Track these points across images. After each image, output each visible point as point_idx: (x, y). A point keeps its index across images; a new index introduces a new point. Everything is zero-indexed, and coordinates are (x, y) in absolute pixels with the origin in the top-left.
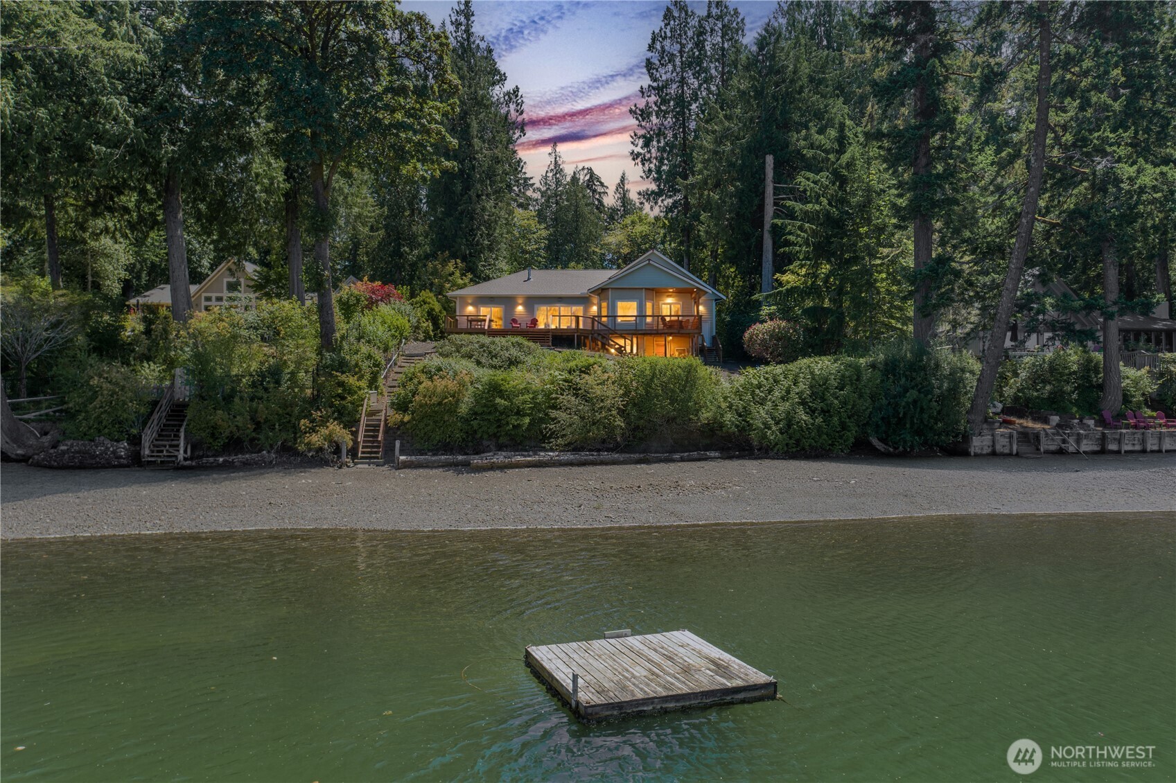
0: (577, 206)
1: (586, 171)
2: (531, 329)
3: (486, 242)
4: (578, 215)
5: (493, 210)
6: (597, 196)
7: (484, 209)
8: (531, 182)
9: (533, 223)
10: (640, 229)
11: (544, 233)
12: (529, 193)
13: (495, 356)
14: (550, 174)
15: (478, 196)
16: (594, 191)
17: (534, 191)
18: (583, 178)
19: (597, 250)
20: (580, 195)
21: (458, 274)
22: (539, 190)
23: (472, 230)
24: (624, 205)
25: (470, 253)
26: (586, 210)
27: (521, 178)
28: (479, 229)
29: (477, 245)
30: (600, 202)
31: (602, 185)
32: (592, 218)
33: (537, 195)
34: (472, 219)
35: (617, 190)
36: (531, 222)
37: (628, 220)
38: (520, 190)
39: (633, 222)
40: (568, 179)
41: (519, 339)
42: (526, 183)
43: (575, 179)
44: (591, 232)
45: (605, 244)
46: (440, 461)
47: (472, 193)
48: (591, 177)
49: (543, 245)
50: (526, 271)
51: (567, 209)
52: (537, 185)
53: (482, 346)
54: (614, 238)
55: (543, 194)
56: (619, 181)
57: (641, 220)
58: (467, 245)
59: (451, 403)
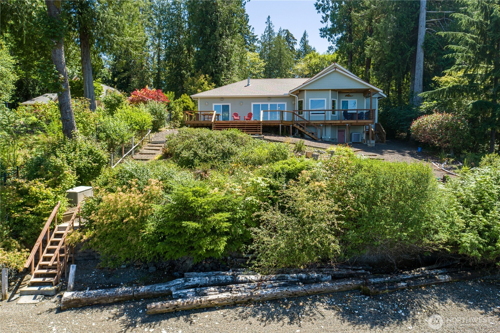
0: (280, 50)
1: (285, 32)
2: (247, 121)
3: (225, 64)
4: (281, 54)
5: (230, 45)
6: (291, 45)
7: (224, 44)
8: (257, 38)
9: (257, 59)
10: (313, 61)
11: (263, 64)
12: (255, 44)
13: (210, 148)
14: (266, 34)
15: (221, 36)
16: (290, 42)
17: (258, 43)
18: (284, 35)
19: (291, 73)
20: (282, 44)
21: (206, 83)
22: (260, 41)
23: (217, 57)
24: (305, 49)
25: (215, 72)
26: (285, 52)
27: (251, 36)
28: (221, 56)
29: (220, 66)
30: (293, 48)
31: (294, 38)
32: (289, 55)
33: (259, 45)
34: (217, 50)
35: (301, 41)
36: (256, 58)
37: (308, 56)
38: (250, 43)
39: (310, 58)
40: (276, 35)
41: (234, 131)
42: (254, 39)
43: (279, 36)
44: (288, 63)
45: (295, 70)
46: (116, 295)
47: (217, 34)
48: (288, 34)
49: (262, 71)
50: (247, 80)
51: (275, 52)
52: (260, 39)
53: (201, 139)
54: (301, 66)
55: (262, 44)
56: (302, 36)
57: (314, 56)
58: (214, 66)
59: (133, 222)
